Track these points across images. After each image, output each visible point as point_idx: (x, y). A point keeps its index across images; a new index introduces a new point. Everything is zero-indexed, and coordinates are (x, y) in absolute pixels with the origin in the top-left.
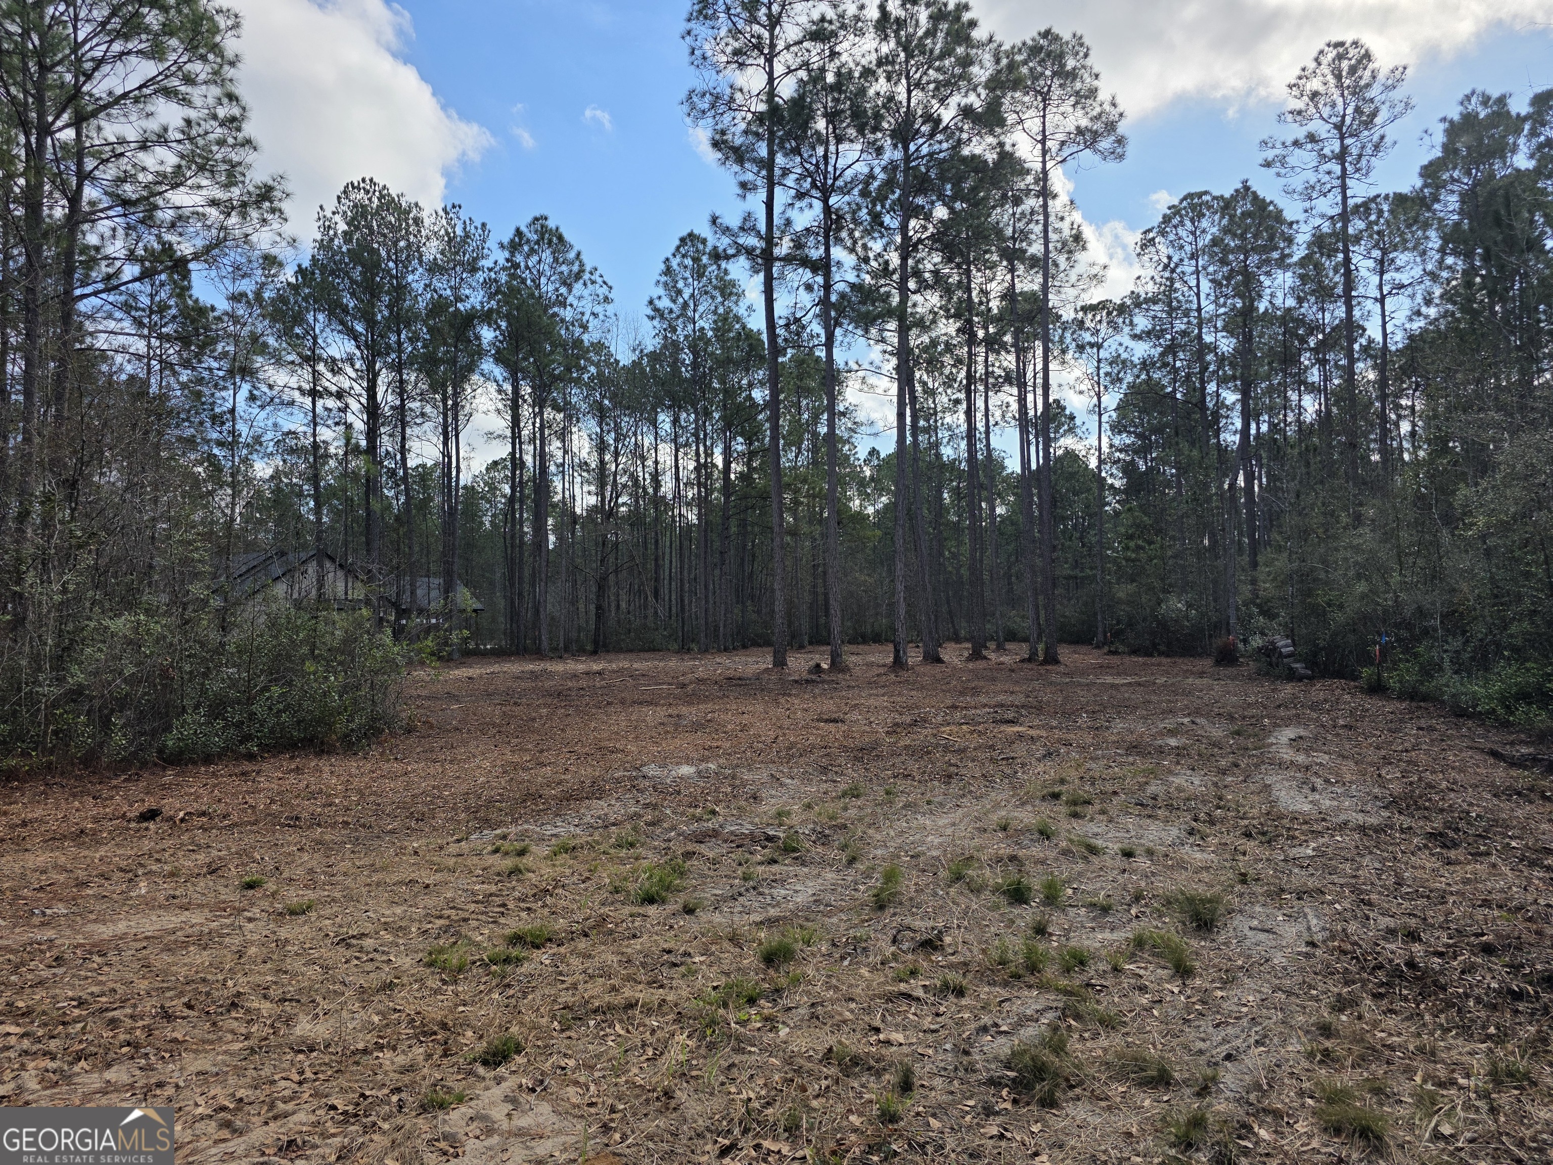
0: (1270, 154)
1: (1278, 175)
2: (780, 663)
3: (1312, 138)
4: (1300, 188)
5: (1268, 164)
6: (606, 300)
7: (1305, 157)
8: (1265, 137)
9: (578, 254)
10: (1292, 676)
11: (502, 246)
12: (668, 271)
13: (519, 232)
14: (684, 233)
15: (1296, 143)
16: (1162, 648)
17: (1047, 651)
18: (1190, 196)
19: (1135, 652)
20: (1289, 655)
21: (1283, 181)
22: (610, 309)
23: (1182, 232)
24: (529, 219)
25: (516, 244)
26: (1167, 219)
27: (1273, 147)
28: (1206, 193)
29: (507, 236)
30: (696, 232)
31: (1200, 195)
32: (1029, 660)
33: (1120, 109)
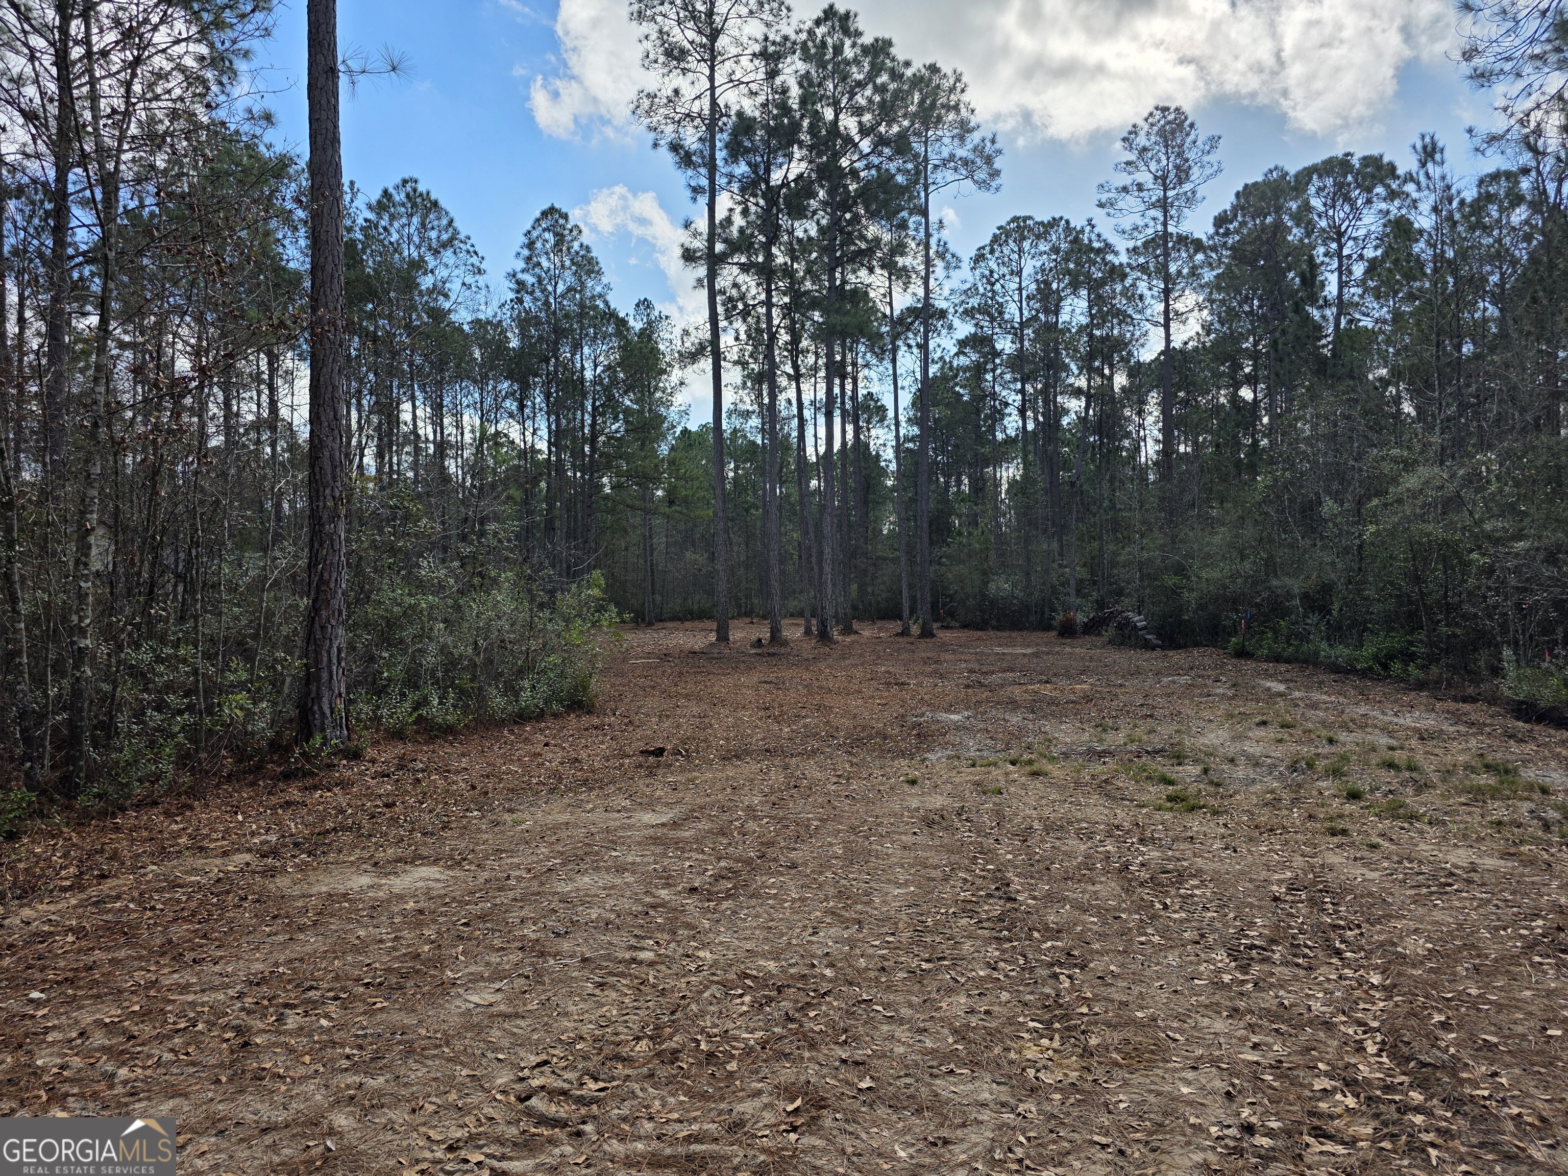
0: (1104, 197)
1: (1108, 215)
2: (723, 637)
3: (1140, 187)
4: (1128, 228)
5: (1101, 205)
6: (479, 272)
7: (1131, 202)
8: (1102, 181)
9: (451, 222)
10: (1148, 646)
11: (370, 207)
12: (531, 245)
13: (386, 192)
14: (546, 206)
15: (1125, 189)
16: (994, 623)
17: (923, 628)
18: (1015, 219)
19: (965, 626)
20: (1145, 628)
21: (1113, 221)
22: (481, 280)
23: (1006, 251)
24: (398, 181)
25: (384, 204)
26: (995, 239)
27: (1109, 191)
28: (1030, 218)
29: (375, 196)
30: (557, 206)
31: (1025, 219)
32: (902, 634)
33: (998, 146)
